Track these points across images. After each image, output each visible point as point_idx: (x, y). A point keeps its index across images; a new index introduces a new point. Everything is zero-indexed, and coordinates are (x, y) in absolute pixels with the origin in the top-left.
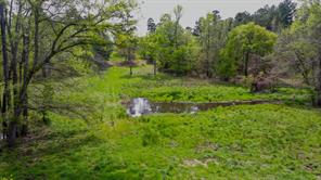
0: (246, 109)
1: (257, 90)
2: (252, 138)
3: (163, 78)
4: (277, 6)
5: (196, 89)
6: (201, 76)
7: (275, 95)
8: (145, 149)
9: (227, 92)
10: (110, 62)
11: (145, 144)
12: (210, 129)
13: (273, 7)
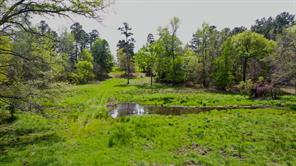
0: (245, 113)
1: (256, 97)
2: (254, 140)
3: (158, 87)
4: (274, 17)
5: (191, 96)
6: (198, 85)
7: (277, 102)
8: (108, 150)
9: (223, 99)
10: (110, 74)
11: (111, 145)
12: (198, 130)
13: (270, 18)
